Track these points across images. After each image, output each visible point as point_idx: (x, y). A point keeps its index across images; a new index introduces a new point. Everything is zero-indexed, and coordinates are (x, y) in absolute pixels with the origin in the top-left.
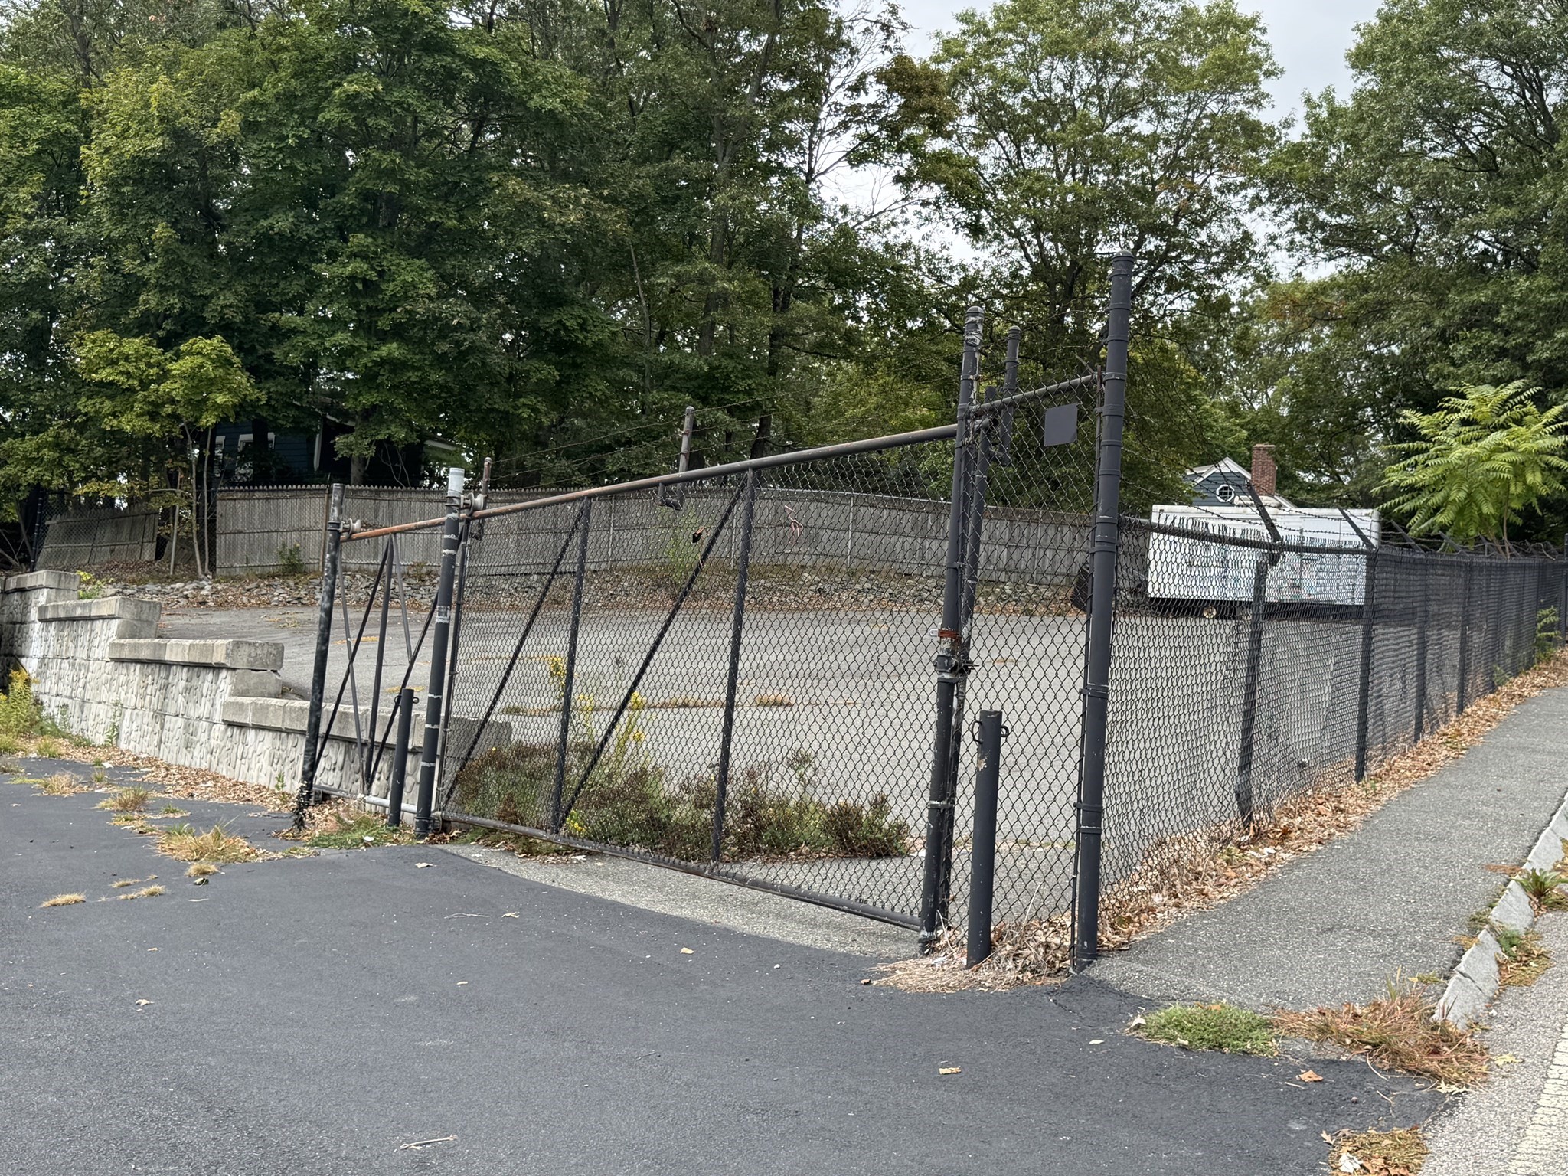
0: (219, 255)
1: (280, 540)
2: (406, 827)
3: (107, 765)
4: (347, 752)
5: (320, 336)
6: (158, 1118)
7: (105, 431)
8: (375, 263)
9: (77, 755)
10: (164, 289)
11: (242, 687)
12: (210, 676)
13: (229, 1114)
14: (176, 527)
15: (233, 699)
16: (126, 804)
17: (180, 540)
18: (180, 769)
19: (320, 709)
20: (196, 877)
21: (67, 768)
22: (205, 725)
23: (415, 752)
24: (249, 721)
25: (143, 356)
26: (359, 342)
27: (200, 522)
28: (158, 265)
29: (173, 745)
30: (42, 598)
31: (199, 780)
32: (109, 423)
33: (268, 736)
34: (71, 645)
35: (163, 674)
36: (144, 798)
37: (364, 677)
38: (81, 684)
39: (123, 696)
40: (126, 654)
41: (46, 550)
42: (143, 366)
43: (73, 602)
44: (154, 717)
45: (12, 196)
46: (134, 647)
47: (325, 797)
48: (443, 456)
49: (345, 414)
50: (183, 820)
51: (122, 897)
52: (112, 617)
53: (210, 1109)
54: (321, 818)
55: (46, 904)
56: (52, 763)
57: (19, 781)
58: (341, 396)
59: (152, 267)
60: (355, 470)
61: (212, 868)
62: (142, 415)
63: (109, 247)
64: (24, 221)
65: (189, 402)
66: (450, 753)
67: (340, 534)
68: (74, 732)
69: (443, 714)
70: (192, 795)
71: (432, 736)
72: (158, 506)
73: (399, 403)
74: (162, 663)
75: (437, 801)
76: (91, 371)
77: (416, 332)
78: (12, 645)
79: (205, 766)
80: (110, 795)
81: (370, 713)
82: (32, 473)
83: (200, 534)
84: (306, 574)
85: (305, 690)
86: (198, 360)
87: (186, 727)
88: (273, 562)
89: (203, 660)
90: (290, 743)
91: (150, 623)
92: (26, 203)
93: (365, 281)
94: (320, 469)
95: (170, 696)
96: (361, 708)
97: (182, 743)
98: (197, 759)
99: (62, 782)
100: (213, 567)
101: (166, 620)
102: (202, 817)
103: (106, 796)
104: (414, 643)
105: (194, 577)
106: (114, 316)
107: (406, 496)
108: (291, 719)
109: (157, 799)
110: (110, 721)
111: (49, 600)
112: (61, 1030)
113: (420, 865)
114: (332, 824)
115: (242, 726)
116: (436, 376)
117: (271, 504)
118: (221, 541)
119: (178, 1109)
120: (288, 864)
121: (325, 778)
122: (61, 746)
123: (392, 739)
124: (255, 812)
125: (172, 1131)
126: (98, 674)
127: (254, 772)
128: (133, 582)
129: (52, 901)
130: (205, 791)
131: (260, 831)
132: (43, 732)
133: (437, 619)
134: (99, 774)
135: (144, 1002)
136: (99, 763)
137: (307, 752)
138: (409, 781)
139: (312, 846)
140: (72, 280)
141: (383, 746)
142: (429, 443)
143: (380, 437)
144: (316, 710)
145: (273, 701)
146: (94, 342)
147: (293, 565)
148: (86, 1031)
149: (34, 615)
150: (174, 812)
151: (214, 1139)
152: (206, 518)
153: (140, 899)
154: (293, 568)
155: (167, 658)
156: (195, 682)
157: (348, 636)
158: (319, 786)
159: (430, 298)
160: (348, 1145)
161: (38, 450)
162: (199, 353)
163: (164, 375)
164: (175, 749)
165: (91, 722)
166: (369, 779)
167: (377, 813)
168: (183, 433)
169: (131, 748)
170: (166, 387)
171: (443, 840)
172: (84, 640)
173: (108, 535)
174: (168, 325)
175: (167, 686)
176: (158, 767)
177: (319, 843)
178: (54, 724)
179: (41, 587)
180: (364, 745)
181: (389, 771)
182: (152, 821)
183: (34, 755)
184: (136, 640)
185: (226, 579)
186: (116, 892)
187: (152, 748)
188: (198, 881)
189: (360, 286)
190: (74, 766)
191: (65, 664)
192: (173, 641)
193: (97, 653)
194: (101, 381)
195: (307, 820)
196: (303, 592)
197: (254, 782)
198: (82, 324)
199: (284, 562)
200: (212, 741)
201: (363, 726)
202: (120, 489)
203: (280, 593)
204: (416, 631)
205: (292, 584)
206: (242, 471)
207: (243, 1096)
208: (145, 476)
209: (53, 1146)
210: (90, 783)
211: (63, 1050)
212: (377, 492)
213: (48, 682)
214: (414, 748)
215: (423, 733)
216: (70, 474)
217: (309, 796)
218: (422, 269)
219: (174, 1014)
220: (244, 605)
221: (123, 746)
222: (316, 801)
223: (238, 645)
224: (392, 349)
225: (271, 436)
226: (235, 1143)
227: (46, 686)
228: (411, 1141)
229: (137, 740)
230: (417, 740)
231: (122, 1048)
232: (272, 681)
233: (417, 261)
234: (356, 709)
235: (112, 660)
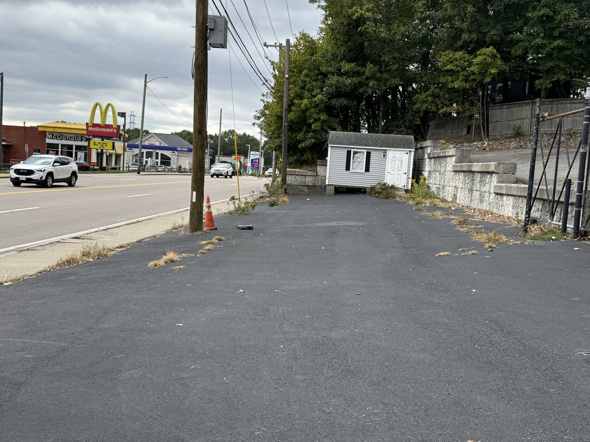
0: (489, 16)
1: (513, 123)
2: (569, 234)
3: (453, 208)
4: (543, 204)
5: (529, 41)
6: (484, 331)
7: (449, 88)
8: (552, 8)
9: (442, 205)
10: (470, 32)
11: (501, 180)
12: (489, 176)
13: (509, 333)
14: (474, 121)
15: (498, 184)
16: (461, 222)
17: (476, 126)
18: (479, 210)
19: (532, 187)
20: (488, 249)
21: (440, 209)
22: (487, 194)
23: (572, 204)
24: (504, 192)
25: (462, 58)
26: (545, 42)
27: (483, 119)
28: (468, 23)
29: (476, 202)
30: (429, 150)
31: (486, 214)
32: (450, 85)
33: (512, 198)
34: (439, 166)
35: (471, 176)
36: (467, 220)
37: (550, 175)
38: (443, 180)
39: (457, 184)
40: (458, 169)
41: (429, 133)
42: (462, 62)
43: (439, 151)
44: (469, 191)
45: (416, 6)
46: (461, 166)
47: (535, 221)
48: (579, 84)
49: (539, 71)
50: (482, 228)
51: (463, 254)
52: (453, 156)
53: (503, 330)
54: (534, 230)
55: (437, 255)
56: (434, 208)
57: (424, 214)
58: (538, 64)
59: (466, 24)
60: (543, 93)
61: (494, 245)
62: (462, 81)
63: (450, 19)
64: (420, 14)
65: (480, 73)
66: (587, 204)
67: (539, 118)
68: (441, 197)
69: (584, 189)
70: (484, 220)
71: (579, 198)
72: (467, 114)
73: (562, 65)
74: (471, 172)
75: (582, 224)
76: (444, 66)
77: (569, 34)
78: (419, 167)
79: (488, 209)
80: (455, 219)
81: (552, 189)
82: (425, 106)
83: (483, 124)
84: (523, 136)
85: (526, 180)
86: (484, 57)
87: (481, 195)
88: (511, 132)
89: (486, 170)
90: (520, 201)
91: (466, 157)
92: (421, 7)
93: (548, 17)
94: (528, 94)
95: (474, 184)
96: (549, 187)
97: (479, 201)
98: (485, 207)
99: (438, 214)
100: (488, 136)
101: (472, 156)
102: (488, 227)
103: (454, 219)
104: (571, 161)
105: (481, 140)
106: (452, 45)
107: (564, 102)
108: (520, 192)
109: (471, 220)
110: (453, 193)
111: (431, 151)
112: (447, 298)
113: (576, 249)
114: (538, 232)
115: (501, 195)
116: (578, 51)
117: (510, 110)
118: (491, 125)
119: (491, 329)
120: (522, 245)
121: (534, 214)
122: (437, 202)
123: (562, 199)
124: (508, 226)
125: (489, 336)
126: (448, 176)
127: (506, 212)
128: (459, 143)
129: (439, 254)
130: (488, 218)
131: (511, 233)
132: (430, 197)
133: (581, 150)
134: (451, 212)
135: (474, 291)
136: (450, 208)
137: (527, 204)
138: (569, 216)
139: (531, 239)
140: (437, 34)
141: (558, 202)
142: (574, 79)
143: (554, 79)
144: (531, 188)
145: (513, 185)
146: (445, 55)
147: (519, 133)
148: (455, 299)
149: (426, 156)
150: (478, 225)
151: (505, 341)
152: (485, 117)
153: (469, 255)
154: (518, 134)
155: (473, 170)
156: (483, 178)
157: (543, 159)
158: (532, 217)
159: (575, 19)
160: (557, 350)
161: (426, 98)
162: (483, 54)
163: (470, 64)
164: (477, 203)
165: (446, 193)
166: (553, 215)
167: (556, 228)
168: (477, 86)
169: (461, 202)
170: (472, 68)
171: (585, 240)
172: (443, 164)
173: (450, 126)
174: (472, 45)
175: (473, 180)
176: (471, 209)
177: (533, 238)
178: (434, 194)
179: (428, 146)
180: (550, 201)
181: (561, 212)
182: (471, 228)
183: (428, 205)
184: (462, 164)
185: (493, 140)
186: (460, 252)
187: (468, 202)
188: (489, 250)
189: (545, 18)
190: (442, 209)
191: (437, 173)
192: (475, 163)
193: (448, 169)
194: (447, 70)
195: (528, 230)
196: (522, 143)
197: (506, 215)
198: (441, 49)
199: (515, 132)
200: (490, 200)
201: (550, 194)
202: (454, 109)
203: (513, 144)
204: (572, 156)
205: (518, 140)
206: (498, 98)
207: (514, 327)
208: (463, 103)
209: (449, 336)
210: (448, 215)
211: (448, 304)
212: (552, 101)
213: (431, 180)
214: (572, 203)
215: (575, 196)
216: (437, 105)
217: (528, 221)
218: (572, 7)
219: (486, 296)
220: (500, 149)
221: (458, 202)
222: (531, 223)
223: (499, 164)
224: (559, 42)
225: (509, 83)
226: (513, 343)
227: (431, 181)
228: (582, 351)
229: (463, 199)
230: (573, 199)
231: (469, 306)
232: (512, 177)
233: (570, 4)
234: (547, 187)
235: (453, 171)
